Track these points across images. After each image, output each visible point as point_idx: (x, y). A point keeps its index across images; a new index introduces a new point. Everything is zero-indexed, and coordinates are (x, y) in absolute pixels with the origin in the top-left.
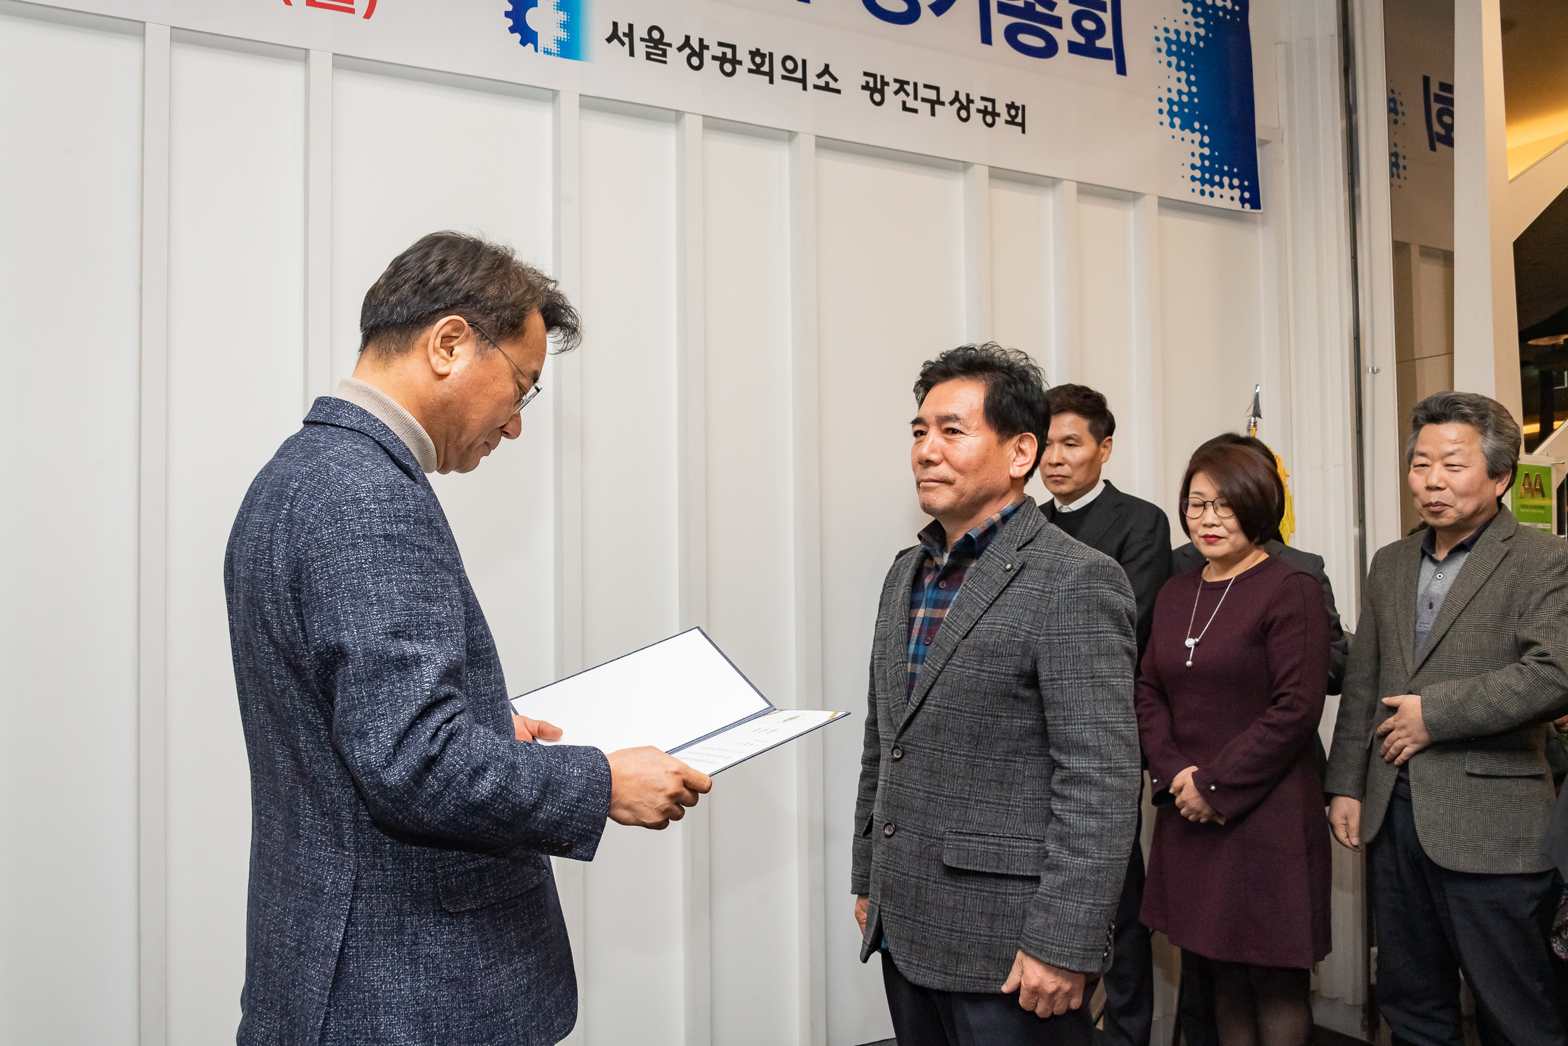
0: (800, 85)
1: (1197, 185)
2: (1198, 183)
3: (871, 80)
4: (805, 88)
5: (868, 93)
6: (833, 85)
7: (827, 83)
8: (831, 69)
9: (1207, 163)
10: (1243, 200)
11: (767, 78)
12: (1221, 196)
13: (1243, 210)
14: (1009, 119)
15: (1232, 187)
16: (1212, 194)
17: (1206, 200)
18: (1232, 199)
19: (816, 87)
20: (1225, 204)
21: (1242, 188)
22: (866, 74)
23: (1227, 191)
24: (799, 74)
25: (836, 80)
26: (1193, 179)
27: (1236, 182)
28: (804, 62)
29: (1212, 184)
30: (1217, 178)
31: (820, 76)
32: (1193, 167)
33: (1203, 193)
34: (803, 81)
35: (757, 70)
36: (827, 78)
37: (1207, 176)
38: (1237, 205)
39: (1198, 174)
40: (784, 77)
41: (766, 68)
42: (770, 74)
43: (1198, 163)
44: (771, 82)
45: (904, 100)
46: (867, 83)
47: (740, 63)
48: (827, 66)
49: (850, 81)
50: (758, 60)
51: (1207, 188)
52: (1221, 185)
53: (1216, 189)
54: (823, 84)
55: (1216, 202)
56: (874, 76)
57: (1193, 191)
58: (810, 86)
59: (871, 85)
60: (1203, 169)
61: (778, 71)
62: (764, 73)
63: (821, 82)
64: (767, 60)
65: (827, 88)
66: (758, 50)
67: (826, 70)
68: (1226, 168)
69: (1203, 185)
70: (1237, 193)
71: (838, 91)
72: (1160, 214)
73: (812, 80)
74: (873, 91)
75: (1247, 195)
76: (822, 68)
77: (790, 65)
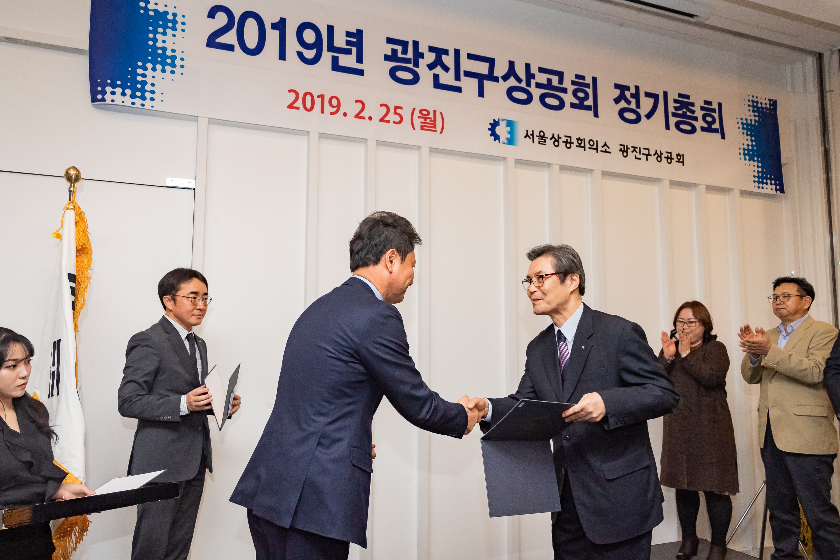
0: (596, 151)
1: (756, 184)
2: (757, 183)
3: (622, 147)
4: (597, 152)
5: (621, 152)
6: (608, 150)
7: (606, 150)
8: (607, 144)
9: (760, 175)
10: (776, 190)
11: (583, 149)
12: (767, 188)
13: (776, 194)
14: (677, 160)
15: (771, 184)
16: (763, 188)
17: (760, 190)
18: (772, 189)
19: (602, 151)
20: (769, 191)
21: (776, 184)
22: (621, 145)
23: (769, 186)
24: (595, 147)
25: (609, 148)
26: (755, 181)
27: (773, 182)
28: (597, 141)
29: (763, 183)
30: (765, 181)
31: (603, 147)
32: (754, 176)
33: (759, 187)
34: (597, 149)
35: (579, 146)
36: (605, 147)
37: (761, 180)
38: (774, 192)
39: (756, 179)
40: (589, 148)
41: (582, 145)
42: (584, 147)
43: (757, 175)
44: (585, 150)
45: (636, 154)
46: (621, 148)
47: (573, 143)
48: (606, 143)
49: (615, 148)
50: (580, 142)
51: (761, 185)
52: (767, 184)
53: (765, 185)
54: (604, 150)
55: (765, 191)
56: (624, 146)
57: (755, 186)
58: (599, 151)
59: (623, 149)
60: (759, 177)
61: (587, 146)
62: (582, 147)
63: (603, 149)
64: (583, 142)
65: (606, 151)
66: (580, 138)
67: (605, 144)
68: (768, 176)
69: (759, 184)
70: (774, 187)
71: (610, 153)
72: (741, 197)
73: (600, 148)
74: (623, 151)
75: (778, 187)
76: (604, 144)
77: (591, 143)
